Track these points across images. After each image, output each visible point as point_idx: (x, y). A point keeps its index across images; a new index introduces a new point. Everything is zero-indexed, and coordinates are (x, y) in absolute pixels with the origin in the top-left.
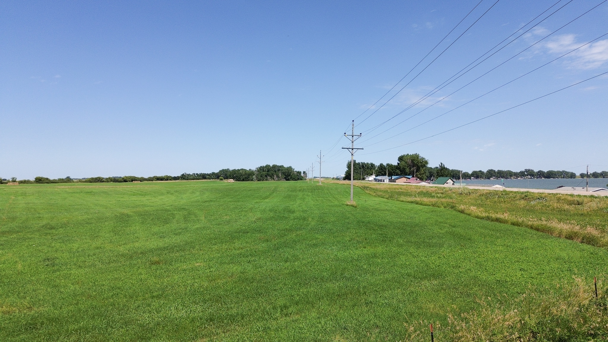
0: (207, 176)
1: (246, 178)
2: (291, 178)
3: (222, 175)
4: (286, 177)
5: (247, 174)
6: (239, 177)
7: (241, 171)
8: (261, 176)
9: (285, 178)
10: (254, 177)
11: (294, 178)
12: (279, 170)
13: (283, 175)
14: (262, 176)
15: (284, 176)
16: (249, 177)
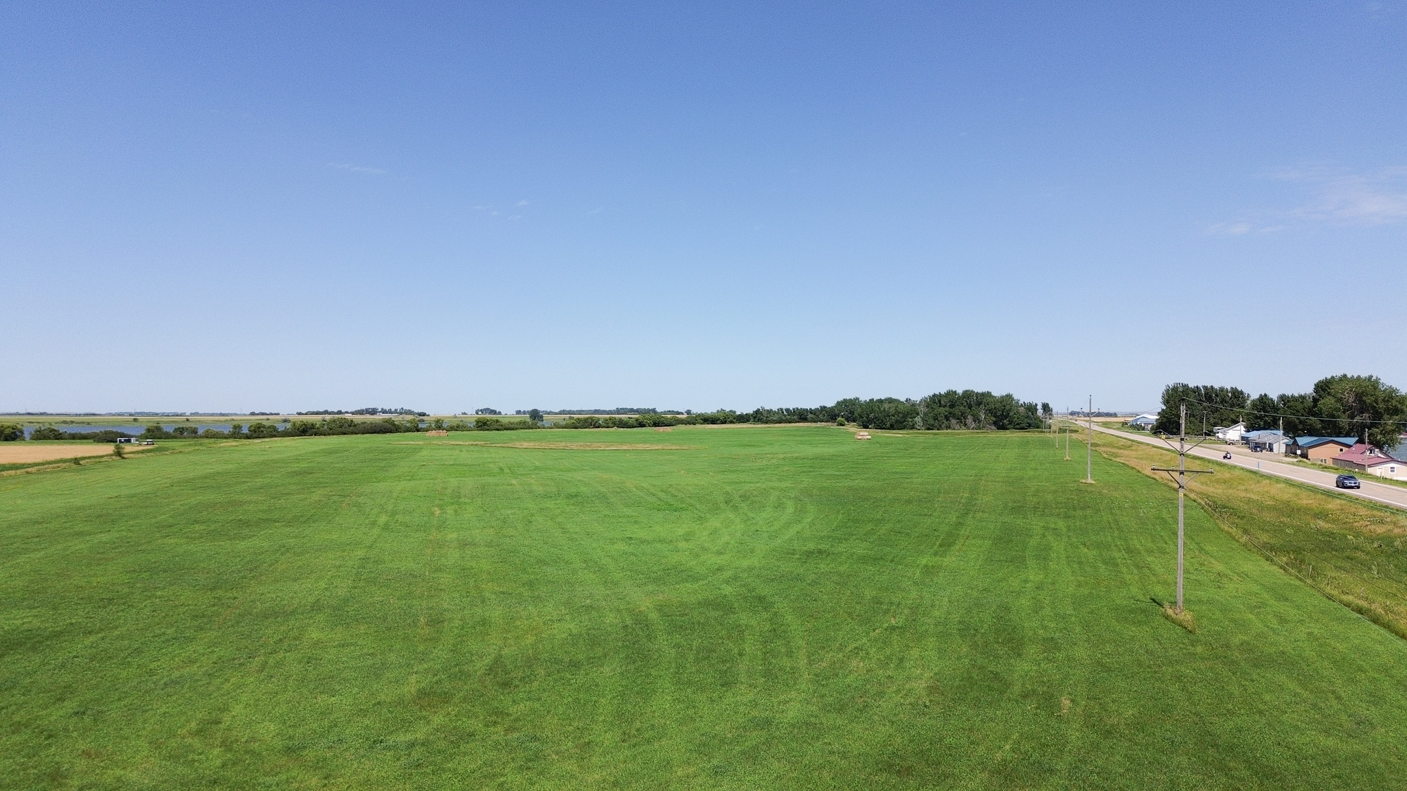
0: (810, 416)
1: (897, 421)
2: (1009, 424)
3: (842, 414)
4: (997, 421)
5: (900, 413)
6: (882, 421)
7: (886, 406)
8: (935, 419)
9: (995, 423)
10: (918, 419)
11: (1018, 424)
12: (979, 404)
13: (990, 415)
14: (937, 419)
15: (994, 419)
16: (905, 421)
